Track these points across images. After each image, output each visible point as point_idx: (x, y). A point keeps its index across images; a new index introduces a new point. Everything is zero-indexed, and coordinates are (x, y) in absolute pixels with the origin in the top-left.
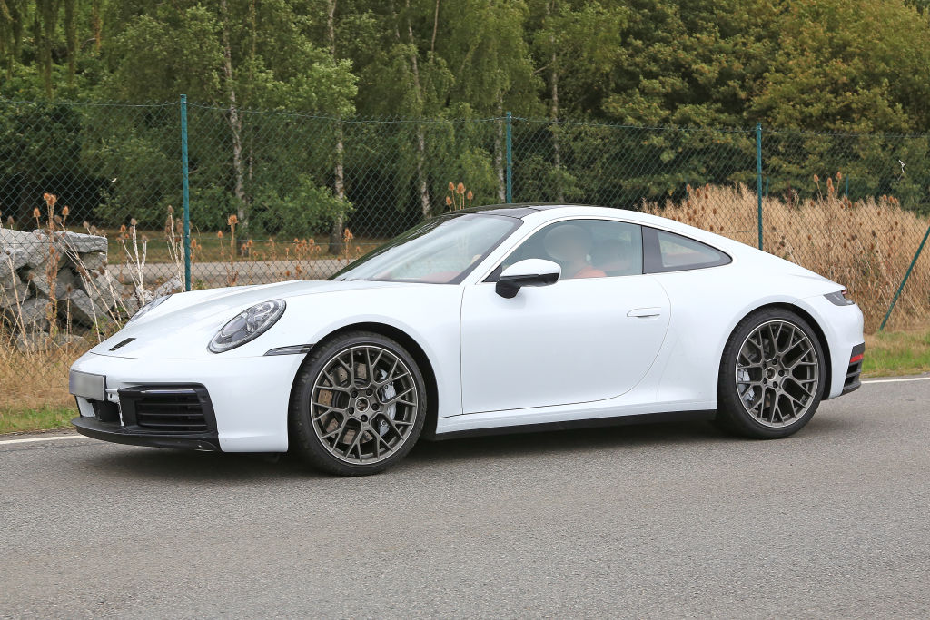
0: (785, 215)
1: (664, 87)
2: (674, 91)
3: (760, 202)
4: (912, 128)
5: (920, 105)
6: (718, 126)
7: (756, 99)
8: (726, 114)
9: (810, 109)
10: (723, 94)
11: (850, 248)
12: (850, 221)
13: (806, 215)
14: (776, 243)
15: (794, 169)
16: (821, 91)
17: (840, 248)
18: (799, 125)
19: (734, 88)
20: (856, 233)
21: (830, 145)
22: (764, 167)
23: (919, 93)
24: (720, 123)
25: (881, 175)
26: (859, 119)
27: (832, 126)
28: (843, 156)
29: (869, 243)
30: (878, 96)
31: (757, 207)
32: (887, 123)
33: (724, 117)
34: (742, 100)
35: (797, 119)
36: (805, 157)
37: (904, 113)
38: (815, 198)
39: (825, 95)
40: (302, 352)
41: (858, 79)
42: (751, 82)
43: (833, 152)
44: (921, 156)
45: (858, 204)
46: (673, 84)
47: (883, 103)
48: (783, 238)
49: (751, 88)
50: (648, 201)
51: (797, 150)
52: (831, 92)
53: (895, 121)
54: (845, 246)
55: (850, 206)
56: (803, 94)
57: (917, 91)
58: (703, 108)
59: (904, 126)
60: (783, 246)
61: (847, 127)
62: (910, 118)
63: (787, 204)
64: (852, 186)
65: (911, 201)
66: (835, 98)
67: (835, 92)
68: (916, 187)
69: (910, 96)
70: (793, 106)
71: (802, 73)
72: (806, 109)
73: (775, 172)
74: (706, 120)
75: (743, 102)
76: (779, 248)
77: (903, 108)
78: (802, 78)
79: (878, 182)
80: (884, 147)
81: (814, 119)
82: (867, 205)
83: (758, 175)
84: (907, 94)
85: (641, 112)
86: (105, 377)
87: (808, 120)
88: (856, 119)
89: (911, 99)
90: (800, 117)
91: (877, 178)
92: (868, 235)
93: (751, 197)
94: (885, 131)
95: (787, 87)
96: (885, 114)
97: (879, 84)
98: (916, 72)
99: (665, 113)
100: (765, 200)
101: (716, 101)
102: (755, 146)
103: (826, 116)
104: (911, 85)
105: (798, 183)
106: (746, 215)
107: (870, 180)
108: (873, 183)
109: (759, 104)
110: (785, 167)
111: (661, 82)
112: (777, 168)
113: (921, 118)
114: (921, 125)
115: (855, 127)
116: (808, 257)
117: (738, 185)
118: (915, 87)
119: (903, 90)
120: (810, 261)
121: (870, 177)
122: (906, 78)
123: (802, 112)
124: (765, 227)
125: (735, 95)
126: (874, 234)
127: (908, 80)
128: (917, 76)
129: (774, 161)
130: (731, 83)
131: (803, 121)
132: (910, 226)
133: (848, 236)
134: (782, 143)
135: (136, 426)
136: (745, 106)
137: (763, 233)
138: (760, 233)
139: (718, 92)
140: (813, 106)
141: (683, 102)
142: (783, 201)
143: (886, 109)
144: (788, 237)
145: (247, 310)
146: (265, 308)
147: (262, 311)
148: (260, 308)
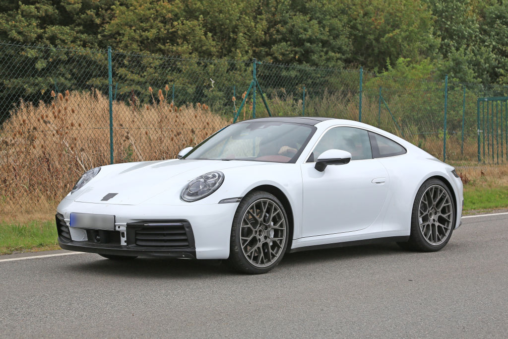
0: (129, 116)
1: (39, 12)
2: (47, 15)
3: (111, 105)
4: (218, 52)
5: (223, 35)
6: (79, 43)
7: (107, 26)
8: (86, 35)
9: (147, 33)
10: (83, 20)
11: (176, 141)
12: (176, 121)
13: (145, 116)
14: (123, 136)
15: (136, 77)
16: (154, 21)
17: (169, 141)
18: (139, 46)
19: (91, 15)
20: (181, 131)
21: (161, 62)
22: (114, 74)
23: (223, 27)
24: (81, 41)
25: (197, 84)
26: (182, 43)
27: (163, 47)
28: (170, 70)
29: (189, 138)
30: (196, 26)
31: (109, 109)
32: (201, 47)
33: (84, 36)
34: (97, 24)
35: (137, 41)
36: (143, 69)
37: (214, 40)
38: (151, 102)
39: (157, 24)
40: (237, 201)
41: (180, 15)
42: (104, 12)
43: (163, 66)
44: (224, 71)
45: (181, 108)
46: (46, 11)
47: (200, 32)
48: (128, 133)
49: (103, 16)
50: (26, 100)
51: (137, 64)
52: (162, 22)
53: (207, 45)
54: (172, 139)
55: (176, 111)
56: (142, 22)
57: (222, 25)
58: (67, 29)
59: (213, 49)
60: (128, 139)
61: (175, 48)
62: (217, 45)
63: (131, 107)
64: (176, 91)
65: (218, 105)
66: (165, 26)
67: (164, 22)
68: (220, 94)
69: (217, 29)
70: (135, 31)
71: (140, 6)
72: (144, 33)
73: (122, 79)
74: (70, 39)
75: (98, 26)
76: (125, 141)
77: (212, 36)
78: (140, 11)
79: (194, 89)
80: (199, 64)
81: (149, 41)
82: (188, 109)
83: (110, 81)
84: (215, 27)
85: (21, 29)
86: (115, 216)
87: (145, 42)
88: (180, 43)
89: (217, 31)
90: (140, 39)
91: (194, 86)
92: (189, 132)
93: (104, 102)
94: (200, 53)
95: (130, 16)
96: (200, 41)
97: (197, 18)
98: (221, 12)
99: (40, 31)
100: (114, 102)
101: (79, 25)
102: (106, 59)
103: (158, 39)
104: (217, 21)
105: (139, 88)
106: (100, 115)
107: (189, 87)
108: (191, 90)
109: (110, 30)
110: (130, 76)
111: (36, 8)
112: (123, 76)
113: (224, 45)
114: (224, 50)
115: (180, 48)
116: (146, 148)
117: (95, 92)
118: (220, 22)
119: (212, 24)
120: (148, 151)
121: (189, 85)
122: (214, 15)
123: (141, 36)
124: (115, 124)
125: (92, 21)
126: (193, 131)
127: (216, 17)
128: (221, 14)
129: (122, 71)
130: (89, 12)
131: (142, 42)
132: (218, 126)
133: (175, 133)
134: (127, 58)
135: (135, 245)
136: (99, 31)
137: (114, 129)
138: (111, 129)
139: (80, 18)
140: (148, 31)
141: (53, 23)
142: (128, 104)
143: (202, 37)
144: (132, 132)
145: (201, 177)
146: (214, 176)
147: (212, 178)
148: (210, 176)
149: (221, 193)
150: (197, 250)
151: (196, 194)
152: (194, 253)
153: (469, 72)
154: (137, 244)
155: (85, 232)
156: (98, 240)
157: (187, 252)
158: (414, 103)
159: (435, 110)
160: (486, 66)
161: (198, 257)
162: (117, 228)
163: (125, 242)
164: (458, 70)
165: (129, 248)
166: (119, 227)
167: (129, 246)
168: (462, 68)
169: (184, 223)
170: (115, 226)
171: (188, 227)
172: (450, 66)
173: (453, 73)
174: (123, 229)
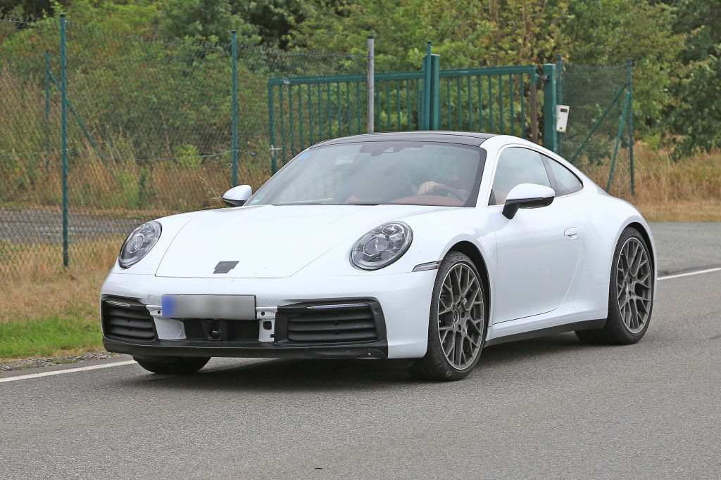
40: (436, 268)
86: (255, 296)
135: (286, 340)
145: (378, 231)
146: (398, 230)
147: (396, 232)
148: (393, 229)
149: (413, 256)
150: (390, 344)
151: (378, 258)
152: (385, 349)
153: (233, 22)
154: (289, 340)
155: (182, 324)
156: (215, 337)
157: (375, 348)
158: (121, 88)
159: (168, 103)
160: (251, 7)
161: (392, 354)
162: (259, 315)
163: (272, 336)
164: (209, 17)
165: (279, 345)
166: (263, 314)
167: (279, 342)
168: (218, 12)
169: (370, 304)
170: (256, 312)
171: (376, 309)
172: (193, 8)
173: (201, 23)
174: (270, 316)
